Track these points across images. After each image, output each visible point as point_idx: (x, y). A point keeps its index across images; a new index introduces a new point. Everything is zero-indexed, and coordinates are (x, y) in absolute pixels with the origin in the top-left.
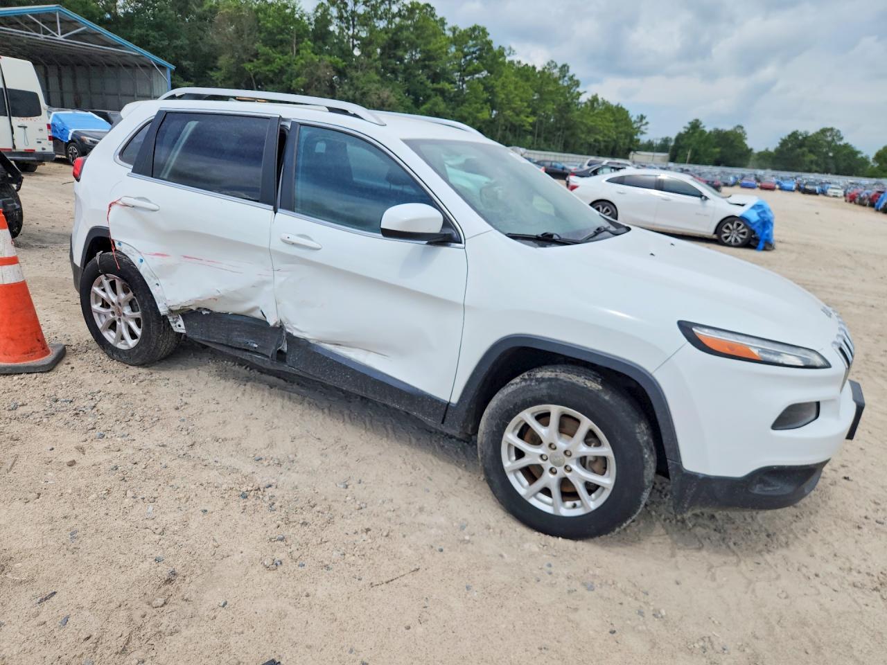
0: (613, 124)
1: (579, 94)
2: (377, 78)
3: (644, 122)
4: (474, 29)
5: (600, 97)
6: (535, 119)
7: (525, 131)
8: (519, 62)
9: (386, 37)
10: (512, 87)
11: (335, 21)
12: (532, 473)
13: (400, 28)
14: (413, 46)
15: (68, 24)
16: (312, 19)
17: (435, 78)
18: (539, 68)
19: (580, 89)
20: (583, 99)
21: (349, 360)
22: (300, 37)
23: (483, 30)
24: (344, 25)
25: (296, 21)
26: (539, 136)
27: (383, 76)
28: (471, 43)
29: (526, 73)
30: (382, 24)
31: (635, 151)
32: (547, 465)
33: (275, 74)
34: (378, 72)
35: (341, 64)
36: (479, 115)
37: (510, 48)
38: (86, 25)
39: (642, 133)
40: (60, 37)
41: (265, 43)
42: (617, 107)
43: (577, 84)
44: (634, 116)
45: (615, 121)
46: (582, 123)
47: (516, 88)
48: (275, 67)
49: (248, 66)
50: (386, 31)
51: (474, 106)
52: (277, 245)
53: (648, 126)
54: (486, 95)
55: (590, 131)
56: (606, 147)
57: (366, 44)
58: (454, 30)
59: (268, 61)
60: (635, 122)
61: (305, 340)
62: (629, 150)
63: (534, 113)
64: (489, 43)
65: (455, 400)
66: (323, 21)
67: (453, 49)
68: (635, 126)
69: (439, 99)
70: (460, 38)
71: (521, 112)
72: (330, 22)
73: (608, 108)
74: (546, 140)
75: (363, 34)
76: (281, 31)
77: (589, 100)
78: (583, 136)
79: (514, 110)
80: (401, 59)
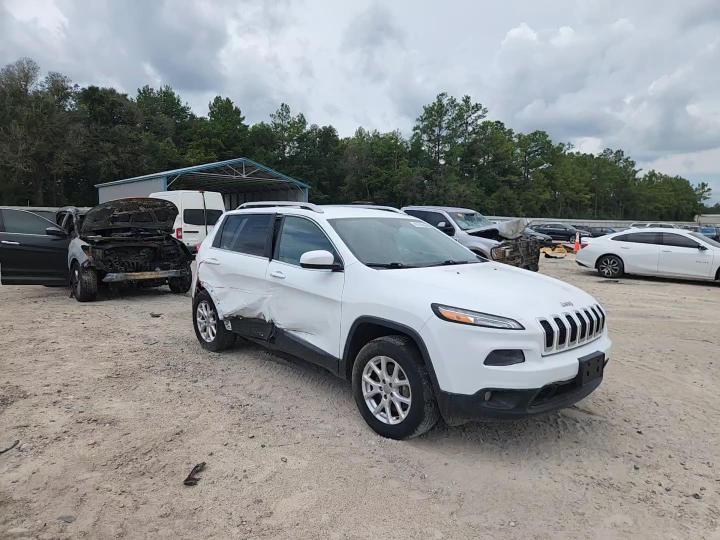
0: (673, 193)
1: (636, 172)
2: (456, 178)
3: (706, 189)
4: (535, 134)
5: (656, 172)
6: (593, 195)
7: (586, 205)
8: (578, 153)
9: (462, 149)
10: (570, 173)
11: (426, 143)
12: (377, 398)
13: (475, 141)
14: (486, 153)
15: (249, 168)
16: (409, 145)
17: (504, 172)
18: (596, 156)
19: (636, 168)
20: (640, 175)
21: (299, 339)
22: (400, 157)
23: (543, 134)
24: (431, 145)
25: (398, 147)
26: (599, 208)
27: (462, 176)
28: (533, 144)
29: (585, 160)
30: (460, 141)
31: (699, 214)
32: (383, 393)
33: (382, 184)
34: (457, 175)
35: (429, 172)
36: (542, 197)
37: (569, 144)
38: (261, 167)
39: (705, 198)
40: (244, 176)
41: (376, 164)
42: (676, 178)
43: (633, 164)
44: (695, 184)
45: (674, 190)
46: (640, 195)
47: (573, 173)
48: (382, 179)
49: (364, 180)
50: (462, 145)
51: (536, 190)
52: (269, 278)
53: (711, 192)
54: (546, 181)
55: (649, 201)
56: (669, 212)
57: (448, 156)
58: (519, 136)
59: (378, 176)
60: (696, 189)
61: (282, 330)
62: (693, 215)
63: (592, 190)
64: (549, 142)
65: (341, 358)
66: (417, 144)
67: (518, 151)
68: (697, 193)
69: (507, 188)
70: (524, 141)
71: (580, 191)
72: (422, 145)
73: (667, 180)
74: (606, 210)
75: (447, 149)
76: (388, 155)
77: (646, 176)
78: (643, 205)
79: (573, 190)
80: (477, 163)
